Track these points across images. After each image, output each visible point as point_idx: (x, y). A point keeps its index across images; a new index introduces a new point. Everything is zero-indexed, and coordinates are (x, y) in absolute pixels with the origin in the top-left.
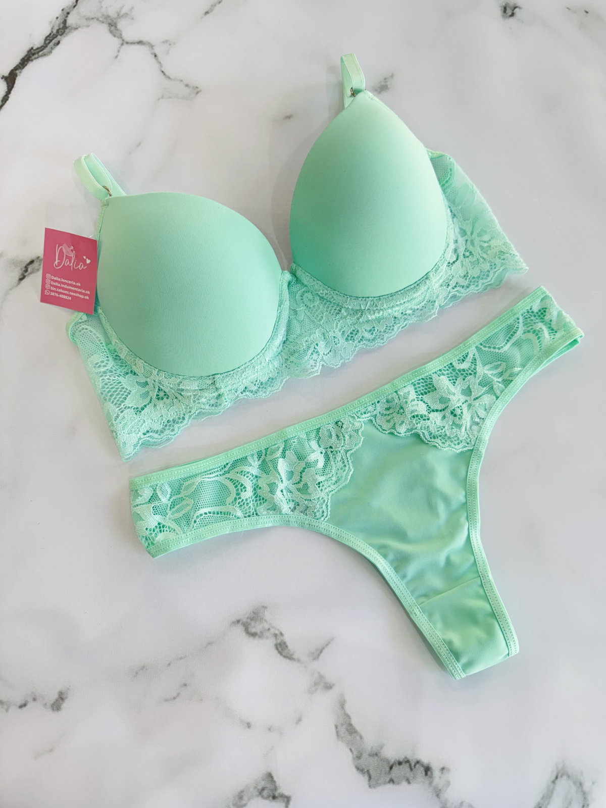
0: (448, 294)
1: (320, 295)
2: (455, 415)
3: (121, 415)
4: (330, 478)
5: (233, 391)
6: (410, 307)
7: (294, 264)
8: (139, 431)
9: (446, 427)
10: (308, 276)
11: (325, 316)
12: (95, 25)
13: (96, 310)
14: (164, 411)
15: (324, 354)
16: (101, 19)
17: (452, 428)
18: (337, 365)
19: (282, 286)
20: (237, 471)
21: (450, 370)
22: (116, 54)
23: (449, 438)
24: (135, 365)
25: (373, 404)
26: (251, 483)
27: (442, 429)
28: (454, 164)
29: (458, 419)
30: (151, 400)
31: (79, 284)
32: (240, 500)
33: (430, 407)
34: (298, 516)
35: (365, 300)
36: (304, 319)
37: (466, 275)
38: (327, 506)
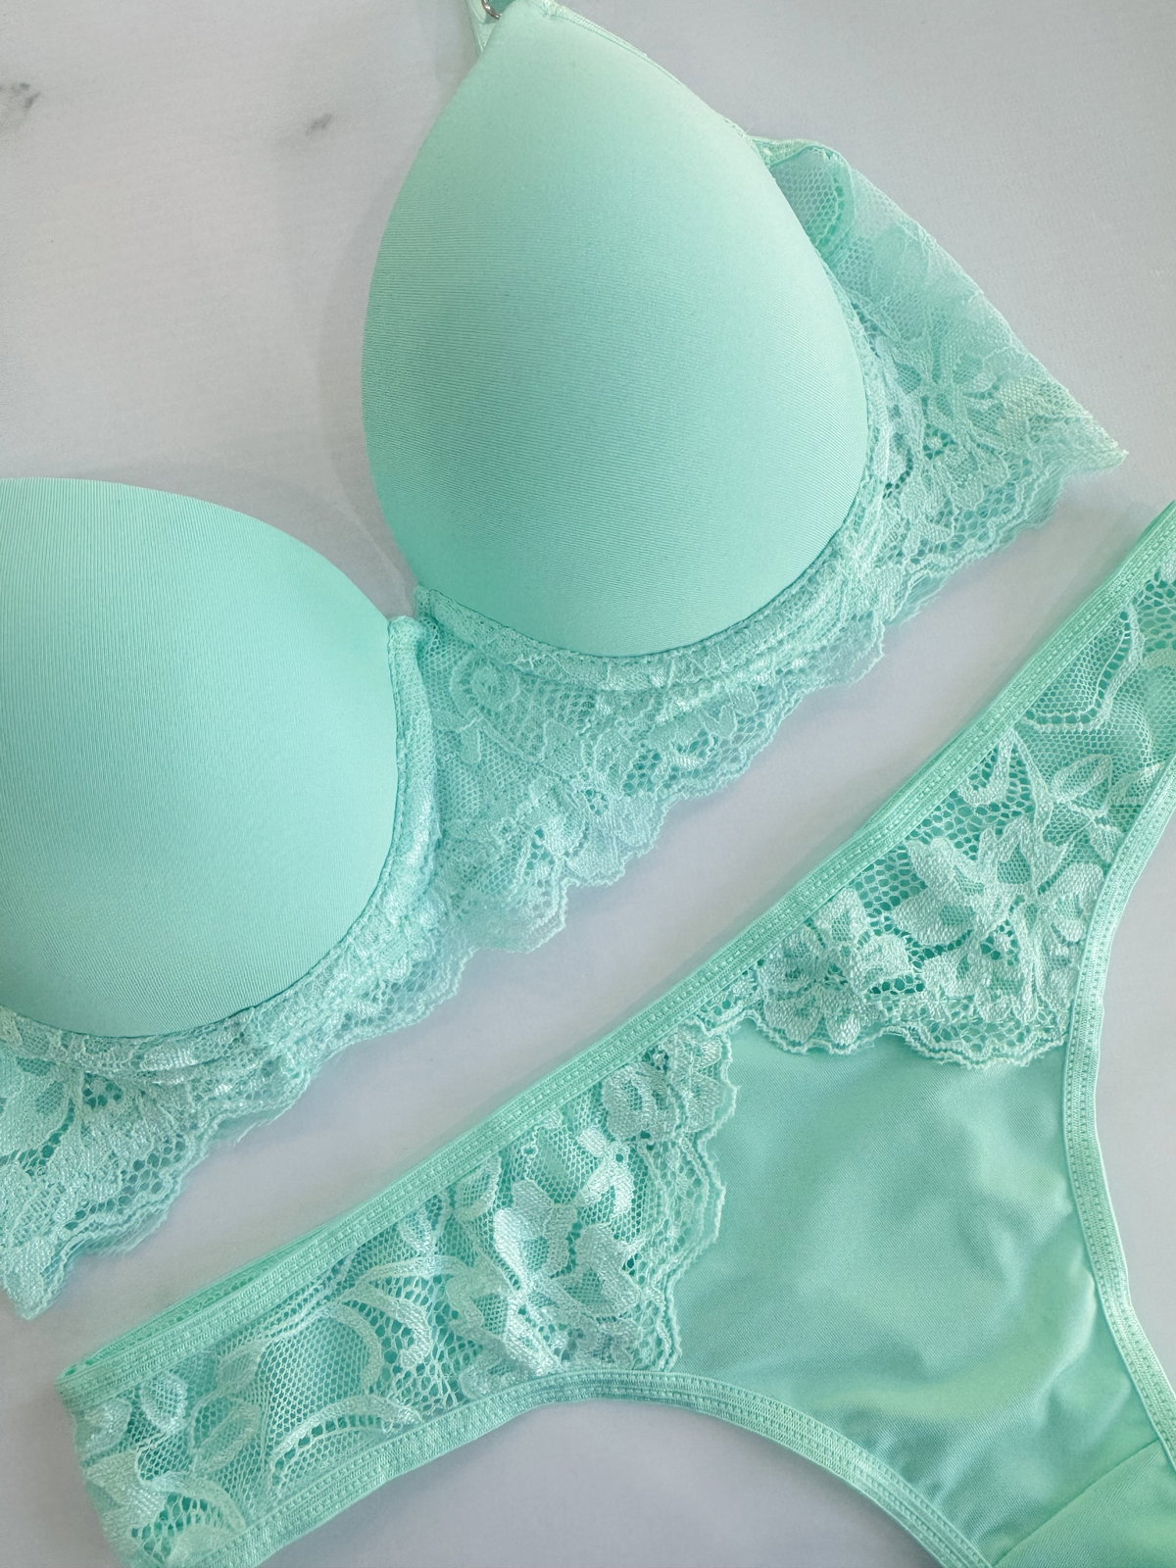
0: (905, 583)
1: (520, 668)
2: (997, 956)
4: (660, 1233)
5: (310, 1041)
6: (799, 651)
7: (421, 590)
8: (52, 1222)
9: (975, 997)
10: (471, 618)
11: (548, 734)
14: (116, 1140)
15: (567, 854)
17: (995, 998)
18: (614, 875)
19: (398, 666)
20: (374, 1279)
21: (955, 814)
23: (991, 1028)
25: (745, 973)
26: (423, 1309)
27: (966, 1007)
28: (846, 171)
29: (1006, 965)
30: (71, 1110)
32: (401, 1376)
33: (916, 944)
34: (585, 1366)
35: (661, 661)
36: (484, 755)
37: (946, 511)
38: (668, 1322)
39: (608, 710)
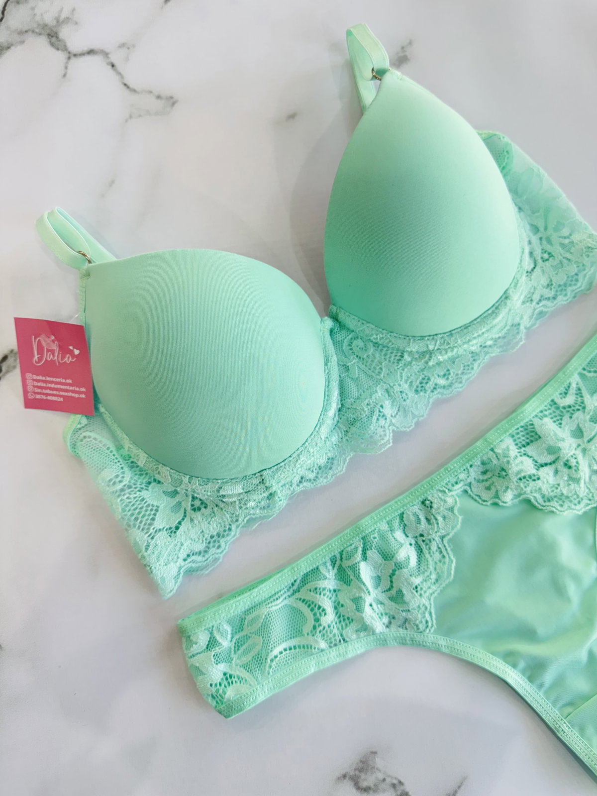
0: (533, 312)
1: (374, 341)
2: (570, 467)
3: (153, 542)
4: (428, 576)
5: (287, 486)
6: (490, 337)
7: (333, 306)
8: (178, 558)
9: (561, 484)
10: (354, 319)
11: (385, 367)
12: (31, 39)
13: (97, 409)
14: (204, 525)
15: (392, 416)
16: (37, 30)
17: (569, 485)
18: (410, 427)
19: (324, 337)
20: (309, 588)
21: (553, 409)
22: (64, 73)
23: (567, 497)
24: (159, 473)
25: (464, 470)
26: (330, 601)
27: (557, 488)
28: (511, 144)
29: (574, 471)
30: (185, 513)
31: (70, 381)
32: (321, 628)
33: (536, 462)
34: (396, 632)
35: (433, 339)
36: (359, 375)
37: (550, 284)
38: (430, 614)
39: (409, 359)
